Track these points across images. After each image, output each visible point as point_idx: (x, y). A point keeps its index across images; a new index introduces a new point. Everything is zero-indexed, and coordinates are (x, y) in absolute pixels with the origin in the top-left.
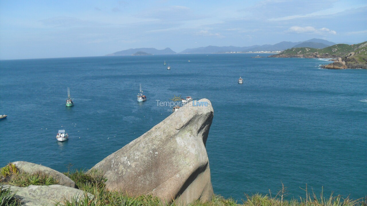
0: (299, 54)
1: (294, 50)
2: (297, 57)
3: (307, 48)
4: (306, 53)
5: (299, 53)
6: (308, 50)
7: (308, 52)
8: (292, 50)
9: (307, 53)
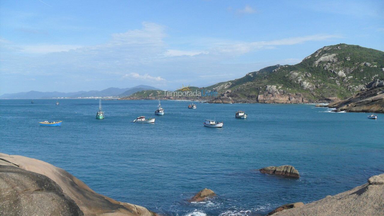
0: (150, 97)
1: (145, 93)
2: (149, 99)
3: (158, 91)
4: (157, 95)
5: (151, 95)
6: (159, 93)
7: (160, 94)
8: (143, 92)
9: (159, 96)
